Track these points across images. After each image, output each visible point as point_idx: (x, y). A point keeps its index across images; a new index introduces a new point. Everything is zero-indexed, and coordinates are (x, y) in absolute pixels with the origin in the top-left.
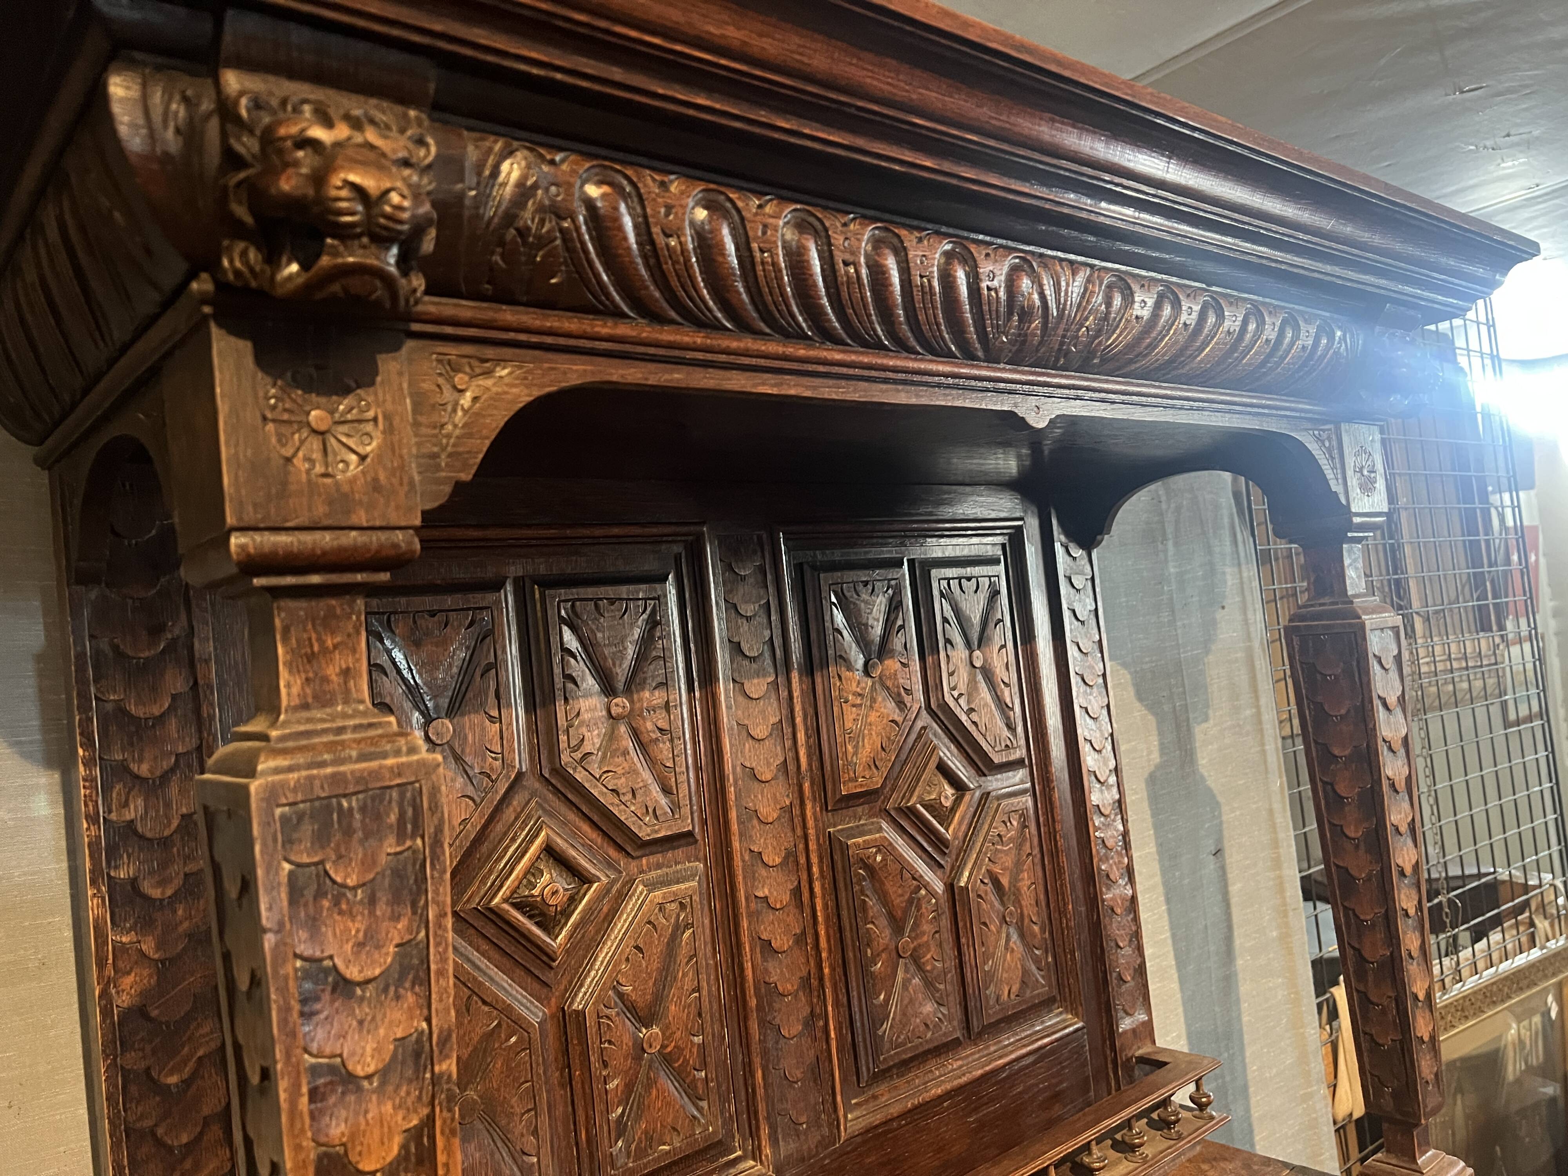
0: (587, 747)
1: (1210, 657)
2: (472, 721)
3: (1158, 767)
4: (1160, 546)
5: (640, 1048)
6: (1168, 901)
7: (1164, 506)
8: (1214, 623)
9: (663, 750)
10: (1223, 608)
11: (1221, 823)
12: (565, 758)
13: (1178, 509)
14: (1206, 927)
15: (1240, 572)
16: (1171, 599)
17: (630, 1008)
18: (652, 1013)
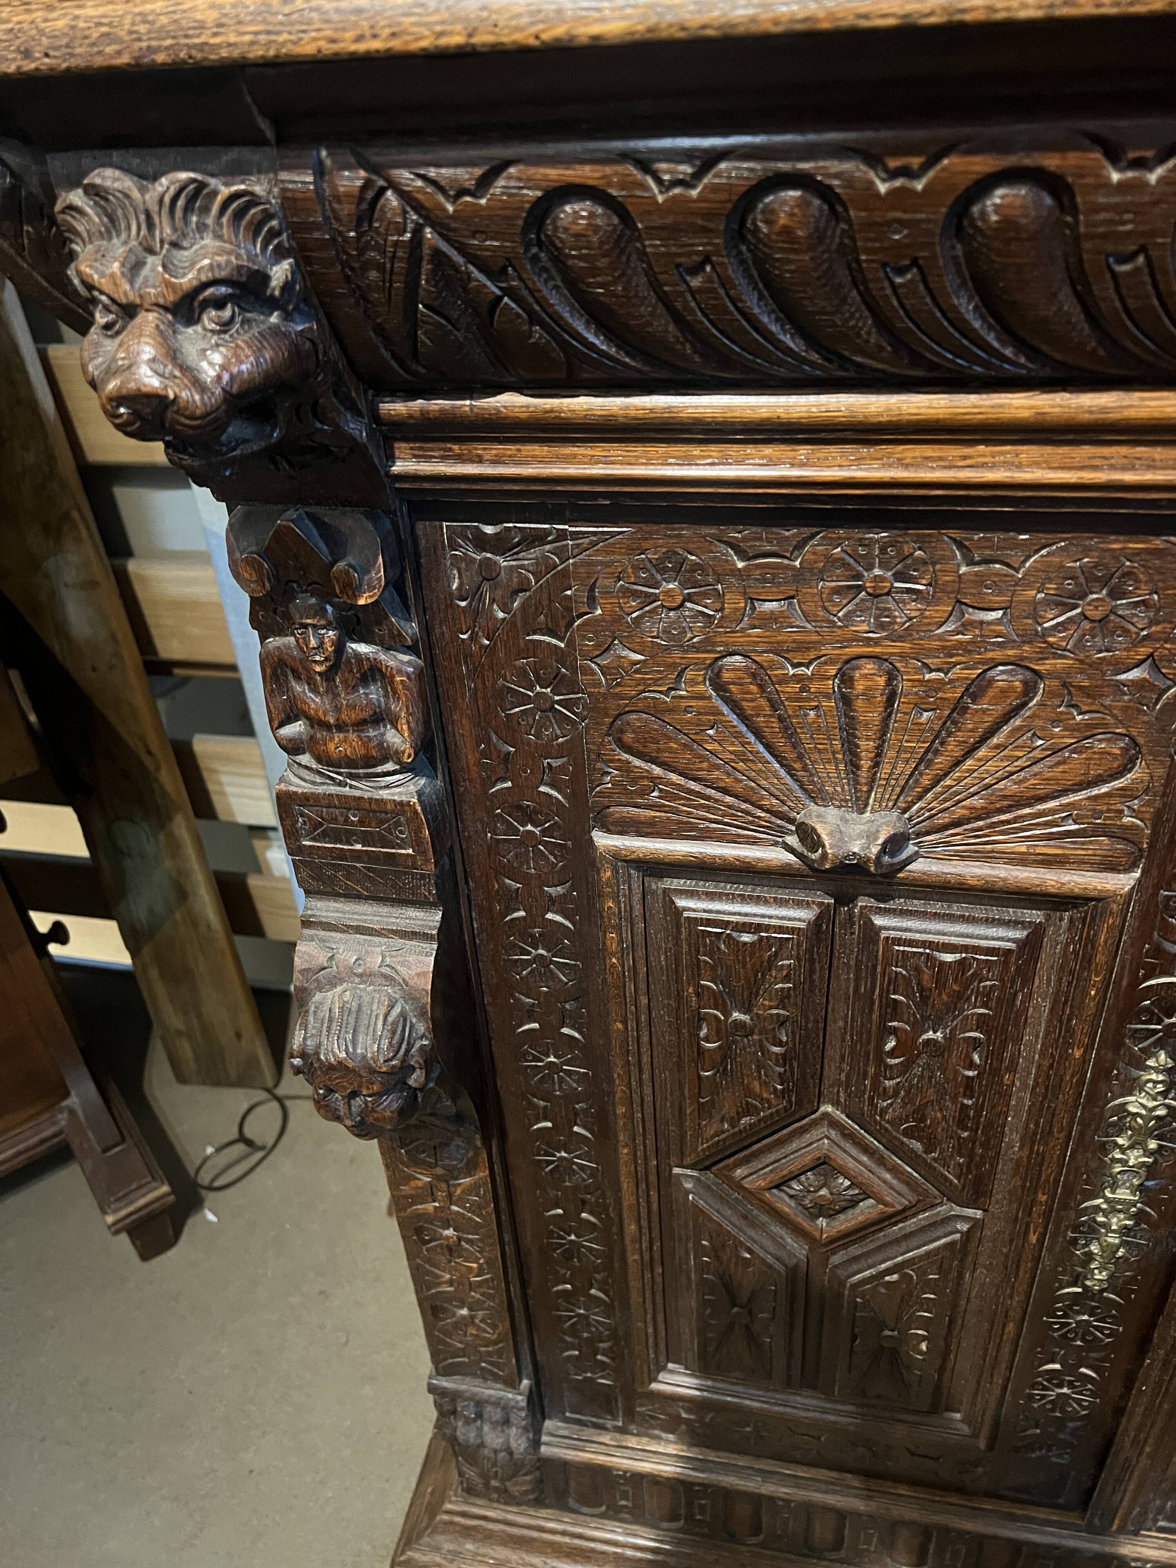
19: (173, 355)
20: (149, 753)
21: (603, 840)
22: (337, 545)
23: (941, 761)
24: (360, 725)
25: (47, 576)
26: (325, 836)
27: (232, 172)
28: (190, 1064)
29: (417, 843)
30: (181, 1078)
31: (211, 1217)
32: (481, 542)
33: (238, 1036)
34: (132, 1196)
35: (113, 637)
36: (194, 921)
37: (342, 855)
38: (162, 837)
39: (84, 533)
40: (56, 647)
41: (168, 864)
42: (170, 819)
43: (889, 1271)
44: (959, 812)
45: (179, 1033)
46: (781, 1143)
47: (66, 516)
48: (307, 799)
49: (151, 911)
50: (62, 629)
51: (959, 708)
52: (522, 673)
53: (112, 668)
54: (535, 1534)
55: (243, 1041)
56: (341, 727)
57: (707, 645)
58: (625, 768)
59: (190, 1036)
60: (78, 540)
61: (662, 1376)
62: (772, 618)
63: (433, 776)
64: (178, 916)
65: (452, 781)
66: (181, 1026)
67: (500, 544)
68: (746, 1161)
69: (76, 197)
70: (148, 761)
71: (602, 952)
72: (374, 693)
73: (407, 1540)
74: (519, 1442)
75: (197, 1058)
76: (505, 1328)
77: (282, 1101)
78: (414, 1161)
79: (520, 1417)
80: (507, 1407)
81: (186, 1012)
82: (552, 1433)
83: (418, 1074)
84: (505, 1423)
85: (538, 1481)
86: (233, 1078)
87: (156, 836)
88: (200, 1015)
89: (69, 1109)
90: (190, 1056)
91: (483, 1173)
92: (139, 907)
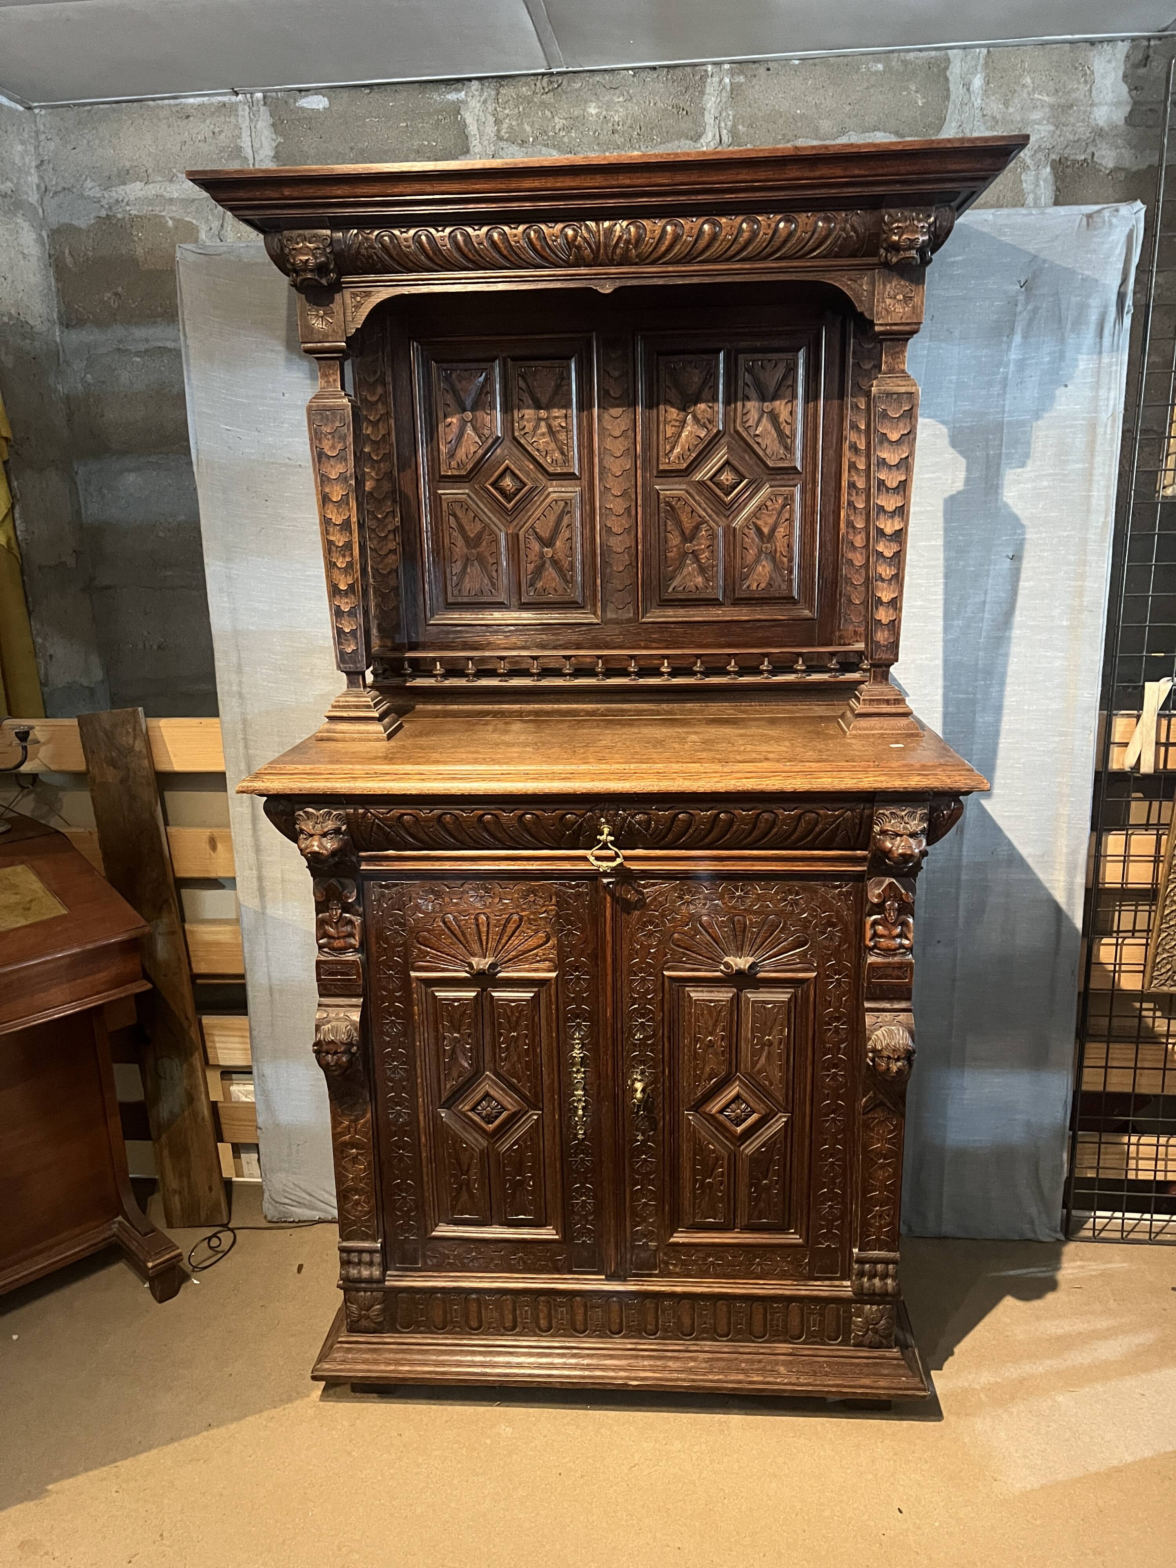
0: (526, 430)
1: (1039, 422)
2: (480, 414)
3: (959, 493)
4: (1005, 339)
5: (542, 555)
6: (946, 577)
7: (1019, 308)
8: (1052, 398)
9: (562, 436)
10: (1066, 386)
11: (1024, 539)
12: (516, 434)
13: (1035, 311)
14: (984, 602)
15: (1100, 359)
16: (1006, 379)
17: (539, 538)
18: (549, 543)
19: (321, 843)
20: (187, 1018)
21: (413, 974)
22: (344, 887)
23: (503, 941)
24: (344, 937)
26: (329, 974)
27: (336, 809)
28: (178, 1214)
29: (358, 974)
31: (195, 1282)
32: (381, 886)
34: (163, 1253)
35: (179, 959)
36: (195, 1116)
37: (334, 980)
38: (185, 1066)
39: (173, 909)
41: (185, 1083)
42: (191, 1055)
43: (514, 1144)
44: (510, 957)
46: (473, 1090)
48: (325, 962)
49: (171, 1113)
50: (152, 957)
51: (505, 926)
52: (391, 922)
53: (175, 974)
54: (380, 1346)
55: (213, 1193)
56: (338, 938)
57: (441, 911)
58: (420, 949)
59: (181, 1193)
61: (438, 1228)
62: (456, 904)
63: (362, 953)
64: (186, 1113)
65: (368, 958)
67: (386, 887)
68: (463, 1101)
69: (301, 813)
70: (185, 1024)
71: (413, 1015)
72: (349, 928)
73: (320, 1360)
74: (376, 1273)
75: (182, 1209)
76: (373, 1202)
77: (232, 1230)
78: (343, 1114)
79: (377, 1258)
80: (371, 1252)
81: (181, 1176)
82: (390, 1276)
83: (355, 1048)
84: (371, 1264)
85: (383, 1311)
86: (203, 1219)
87: (181, 1066)
88: (189, 1177)
89: (120, 1223)
90: (178, 1206)
91: (369, 1115)
92: (164, 1110)
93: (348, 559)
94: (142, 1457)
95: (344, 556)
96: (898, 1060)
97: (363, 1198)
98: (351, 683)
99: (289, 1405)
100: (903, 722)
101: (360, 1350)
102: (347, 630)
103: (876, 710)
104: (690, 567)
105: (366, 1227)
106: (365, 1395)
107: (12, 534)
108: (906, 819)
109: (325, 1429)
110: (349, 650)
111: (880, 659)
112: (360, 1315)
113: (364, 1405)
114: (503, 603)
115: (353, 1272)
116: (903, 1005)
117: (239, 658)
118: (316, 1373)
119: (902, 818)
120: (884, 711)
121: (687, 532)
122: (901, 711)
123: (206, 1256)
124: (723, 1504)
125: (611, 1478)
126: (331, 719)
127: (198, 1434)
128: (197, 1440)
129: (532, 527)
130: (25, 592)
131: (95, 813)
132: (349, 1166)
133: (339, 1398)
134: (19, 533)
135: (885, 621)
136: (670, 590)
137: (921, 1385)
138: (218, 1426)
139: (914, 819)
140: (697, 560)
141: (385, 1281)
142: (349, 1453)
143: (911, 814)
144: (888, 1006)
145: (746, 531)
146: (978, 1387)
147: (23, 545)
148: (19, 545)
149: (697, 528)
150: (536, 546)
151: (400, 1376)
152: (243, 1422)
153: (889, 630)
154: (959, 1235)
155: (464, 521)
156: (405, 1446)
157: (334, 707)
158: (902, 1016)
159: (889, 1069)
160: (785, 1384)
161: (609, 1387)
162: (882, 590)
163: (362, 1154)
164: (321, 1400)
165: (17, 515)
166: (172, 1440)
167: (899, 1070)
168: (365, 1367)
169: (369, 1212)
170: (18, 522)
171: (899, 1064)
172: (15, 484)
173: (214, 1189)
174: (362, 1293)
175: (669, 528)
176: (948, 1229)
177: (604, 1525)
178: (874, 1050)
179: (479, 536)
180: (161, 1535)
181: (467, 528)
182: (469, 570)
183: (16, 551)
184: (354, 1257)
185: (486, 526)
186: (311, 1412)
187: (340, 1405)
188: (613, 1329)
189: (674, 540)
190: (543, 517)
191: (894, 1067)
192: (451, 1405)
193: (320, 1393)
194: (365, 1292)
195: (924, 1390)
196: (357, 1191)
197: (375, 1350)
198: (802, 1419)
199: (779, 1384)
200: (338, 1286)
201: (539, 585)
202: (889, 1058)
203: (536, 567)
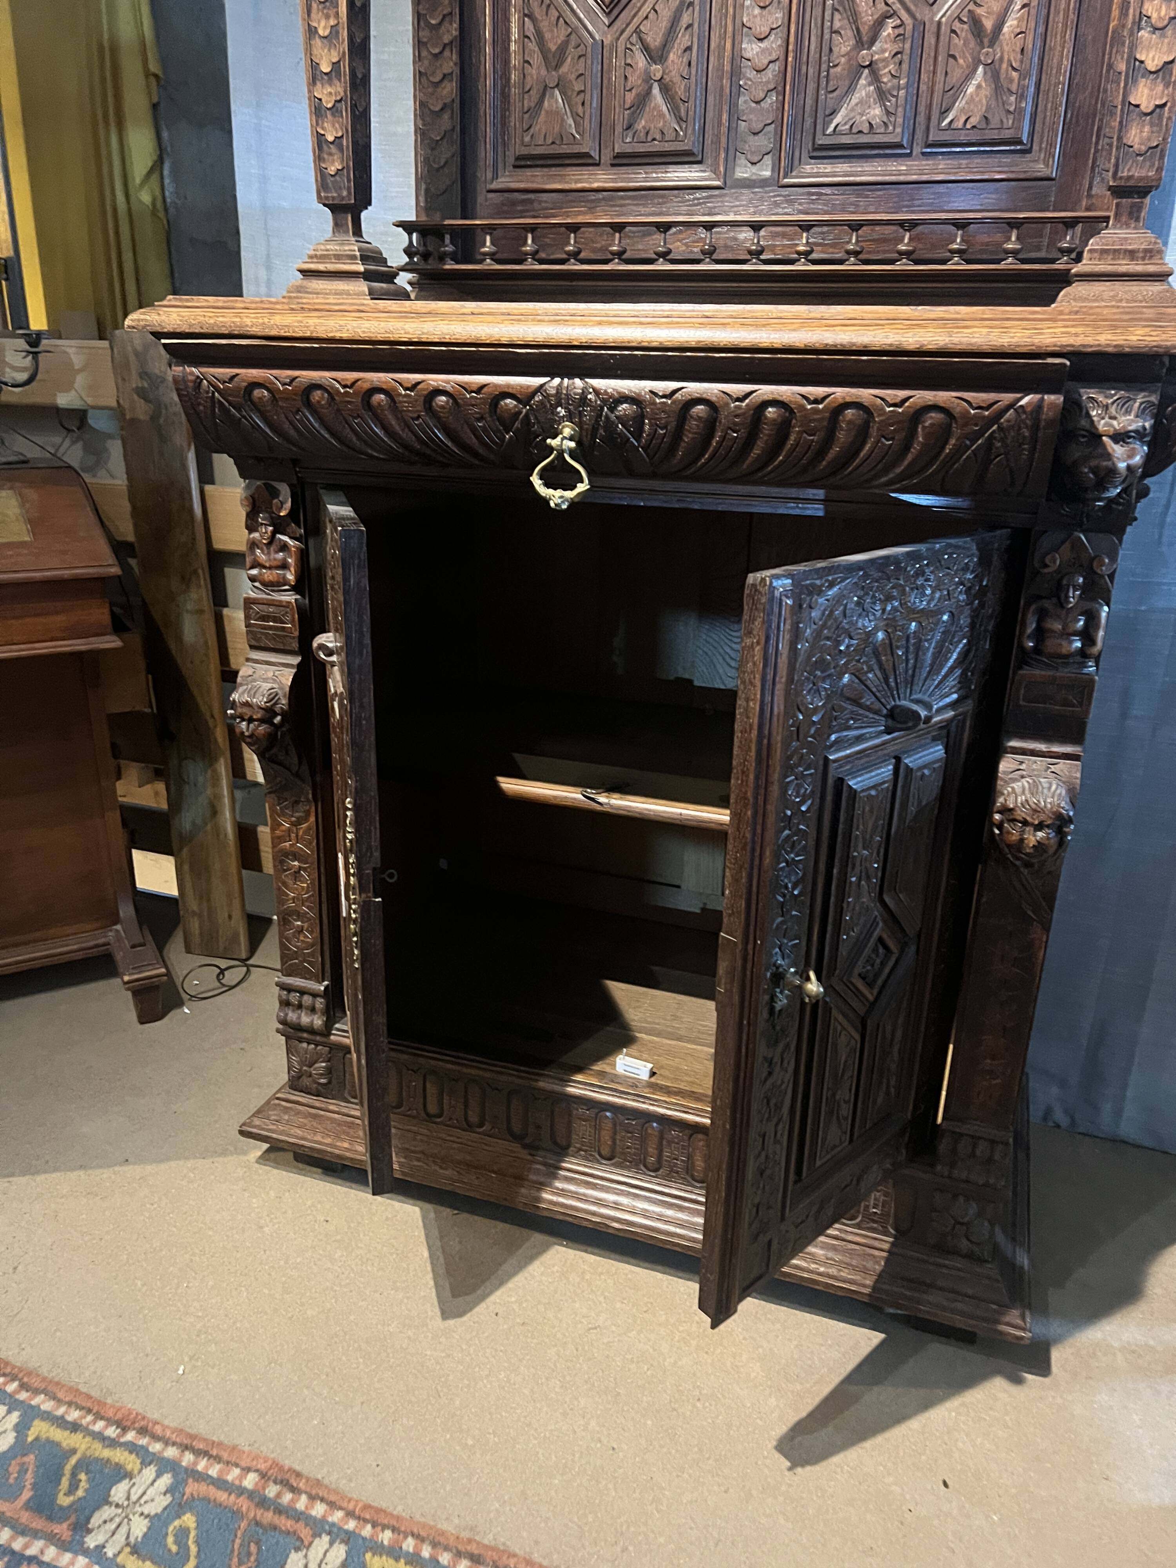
5: (648, 76)
17: (646, 48)
18: (656, 56)
20: (212, 716)
22: (275, 494)
24: (277, 568)
25: (178, 606)
26: (260, 619)
28: (196, 940)
29: (292, 621)
30: (188, 951)
31: (187, 1011)
33: (230, 917)
34: (143, 968)
35: (206, 642)
36: (218, 831)
37: (265, 628)
38: (209, 772)
39: (202, 582)
40: (173, 647)
41: (209, 792)
42: (216, 760)
45: (194, 913)
47: (195, 572)
48: (255, 601)
49: (193, 823)
50: (179, 639)
53: (202, 662)
54: (322, 1113)
55: (233, 922)
56: (270, 568)
59: (200, 916)
60: (199, 586)
64: (209, 827)
66: (195, 908)
70: (211, 722)
72: (282, 555)
73: (253, 1115)
74: (318, 1021)
75: (201, 934)
76: (317, 933)
77: (247, 966)
78: (283, 814)
79: (320, 1003)
80: (314, 995)
81: (201, 898)
82: (338, 1030)
83: (279, 718)
84: (313, 1010)
85: (329, 1071)
86: (221, 949)
87: (206, 772)
88: (209, 900)
89: (117, 931)
90: (197, 932)
91: (312, 819)
92: (187, 820)
93: (332, 22)
94: (40, 1178)
95: (327, 17)
96: (1040, 827)
97: (306, 925)
98: (338, 226)
99: (221, 1159)
100: (1155, 288)
101: (298, 1113)
102: (330, 138)
103: (1109, 269)
104: (864, 89)
105: (309, 963)
106: (308, 1168)
107: (158, 193)
108: (1113, 410)
109: (246, 1194)
110: (332, 170)
111: (1129, 178)
112: (300, 1070)
113: (302, 1178)
114: (587, 155)
115: (292, 1016)
116: (1068, 749)
117: (268, 245)
118: (245, 1128)
119: (1106, 407)
120: (1123, 269)
121: (864, 30)
122: (1151, 269)
123: (211, 987)
124: (694, 1406)
125: (559, 1335)
126: (306, 273)
127: (109, 1166)
128: (106, 1173)
129: (637, 31)
130: (171, 265)
131: (125, 456)
132: (290, 882)
133: (277, 1164)
134: (167, 194)
135: (1146, 105)
136: (830, 130)
137: (1019, 1322)
138: (135, 1163)
139: (1128, 412)
140: (875, 78)
141: (330, 1034)
142: (261, 1227)
143: (1125, 404)
144: (1042, 747)
145: (957, 26)
146: (1116, 1344)
147: (172, 210)
148: (166, 210)
149: (879, 24)
150: (641, 61)
151: (337, 1152)
152: (163, 1166)
153: (1152, 125)
154: (1147, 1144)
155: (544, 25)
156: (326, 1235)
157: (311, 257)
158: (1063, 766)
159: (1022, 840)
160: (820, 1274)
161: (585, 1224)
162: (1149, 48)
163: (305, 869)
164: (257, 1162)
165: (166, 172)
166: (81, 1167)
167: (1040, 846)
168: (299, 1132)
169: (312, 945)
170: (167, 181)
171: (1040, 834)
172: (165, 134)
173: (234, 917)
174: (305, 1045)
175: (837, 25)
176: (1128, 1129)
177: (526, 1392)
178: (1006, 810)
179: (563, 49)
180: (15, 1268)
181: (548, 36)
182: (546, 104)
183: (161, 214)
184: (294, 997)
185: (574, 31)
186: (240, 1172)
187: (275, 1171)
188: (603, 1152)
189: (843, 45)
190: (652, 15)
191: (1034, 838)
192: (399, 1201)
193: (259, 1153)
194: (309, 1043)
195: (1024, 1329)
196: (300, 916)
197: (315, 1116)
198: (842, 1325)
199: (811, 1272)
200: (278, 1031)
201: (641, 124)
202: (1025, 823)
203: (638, 95)
